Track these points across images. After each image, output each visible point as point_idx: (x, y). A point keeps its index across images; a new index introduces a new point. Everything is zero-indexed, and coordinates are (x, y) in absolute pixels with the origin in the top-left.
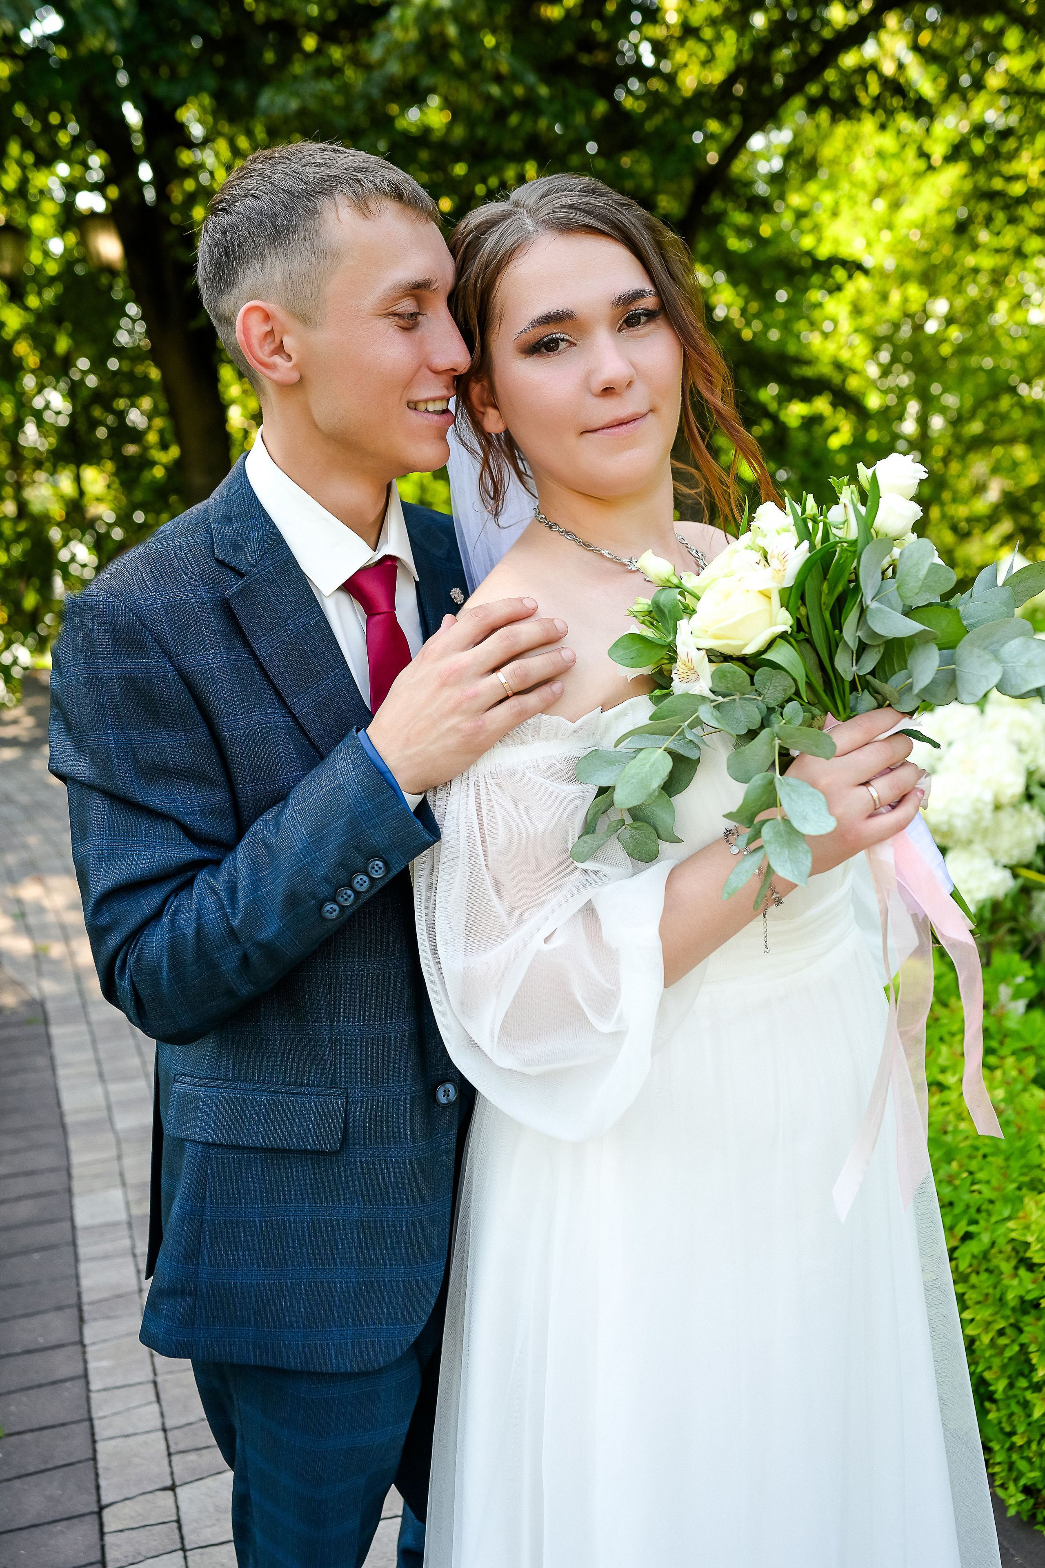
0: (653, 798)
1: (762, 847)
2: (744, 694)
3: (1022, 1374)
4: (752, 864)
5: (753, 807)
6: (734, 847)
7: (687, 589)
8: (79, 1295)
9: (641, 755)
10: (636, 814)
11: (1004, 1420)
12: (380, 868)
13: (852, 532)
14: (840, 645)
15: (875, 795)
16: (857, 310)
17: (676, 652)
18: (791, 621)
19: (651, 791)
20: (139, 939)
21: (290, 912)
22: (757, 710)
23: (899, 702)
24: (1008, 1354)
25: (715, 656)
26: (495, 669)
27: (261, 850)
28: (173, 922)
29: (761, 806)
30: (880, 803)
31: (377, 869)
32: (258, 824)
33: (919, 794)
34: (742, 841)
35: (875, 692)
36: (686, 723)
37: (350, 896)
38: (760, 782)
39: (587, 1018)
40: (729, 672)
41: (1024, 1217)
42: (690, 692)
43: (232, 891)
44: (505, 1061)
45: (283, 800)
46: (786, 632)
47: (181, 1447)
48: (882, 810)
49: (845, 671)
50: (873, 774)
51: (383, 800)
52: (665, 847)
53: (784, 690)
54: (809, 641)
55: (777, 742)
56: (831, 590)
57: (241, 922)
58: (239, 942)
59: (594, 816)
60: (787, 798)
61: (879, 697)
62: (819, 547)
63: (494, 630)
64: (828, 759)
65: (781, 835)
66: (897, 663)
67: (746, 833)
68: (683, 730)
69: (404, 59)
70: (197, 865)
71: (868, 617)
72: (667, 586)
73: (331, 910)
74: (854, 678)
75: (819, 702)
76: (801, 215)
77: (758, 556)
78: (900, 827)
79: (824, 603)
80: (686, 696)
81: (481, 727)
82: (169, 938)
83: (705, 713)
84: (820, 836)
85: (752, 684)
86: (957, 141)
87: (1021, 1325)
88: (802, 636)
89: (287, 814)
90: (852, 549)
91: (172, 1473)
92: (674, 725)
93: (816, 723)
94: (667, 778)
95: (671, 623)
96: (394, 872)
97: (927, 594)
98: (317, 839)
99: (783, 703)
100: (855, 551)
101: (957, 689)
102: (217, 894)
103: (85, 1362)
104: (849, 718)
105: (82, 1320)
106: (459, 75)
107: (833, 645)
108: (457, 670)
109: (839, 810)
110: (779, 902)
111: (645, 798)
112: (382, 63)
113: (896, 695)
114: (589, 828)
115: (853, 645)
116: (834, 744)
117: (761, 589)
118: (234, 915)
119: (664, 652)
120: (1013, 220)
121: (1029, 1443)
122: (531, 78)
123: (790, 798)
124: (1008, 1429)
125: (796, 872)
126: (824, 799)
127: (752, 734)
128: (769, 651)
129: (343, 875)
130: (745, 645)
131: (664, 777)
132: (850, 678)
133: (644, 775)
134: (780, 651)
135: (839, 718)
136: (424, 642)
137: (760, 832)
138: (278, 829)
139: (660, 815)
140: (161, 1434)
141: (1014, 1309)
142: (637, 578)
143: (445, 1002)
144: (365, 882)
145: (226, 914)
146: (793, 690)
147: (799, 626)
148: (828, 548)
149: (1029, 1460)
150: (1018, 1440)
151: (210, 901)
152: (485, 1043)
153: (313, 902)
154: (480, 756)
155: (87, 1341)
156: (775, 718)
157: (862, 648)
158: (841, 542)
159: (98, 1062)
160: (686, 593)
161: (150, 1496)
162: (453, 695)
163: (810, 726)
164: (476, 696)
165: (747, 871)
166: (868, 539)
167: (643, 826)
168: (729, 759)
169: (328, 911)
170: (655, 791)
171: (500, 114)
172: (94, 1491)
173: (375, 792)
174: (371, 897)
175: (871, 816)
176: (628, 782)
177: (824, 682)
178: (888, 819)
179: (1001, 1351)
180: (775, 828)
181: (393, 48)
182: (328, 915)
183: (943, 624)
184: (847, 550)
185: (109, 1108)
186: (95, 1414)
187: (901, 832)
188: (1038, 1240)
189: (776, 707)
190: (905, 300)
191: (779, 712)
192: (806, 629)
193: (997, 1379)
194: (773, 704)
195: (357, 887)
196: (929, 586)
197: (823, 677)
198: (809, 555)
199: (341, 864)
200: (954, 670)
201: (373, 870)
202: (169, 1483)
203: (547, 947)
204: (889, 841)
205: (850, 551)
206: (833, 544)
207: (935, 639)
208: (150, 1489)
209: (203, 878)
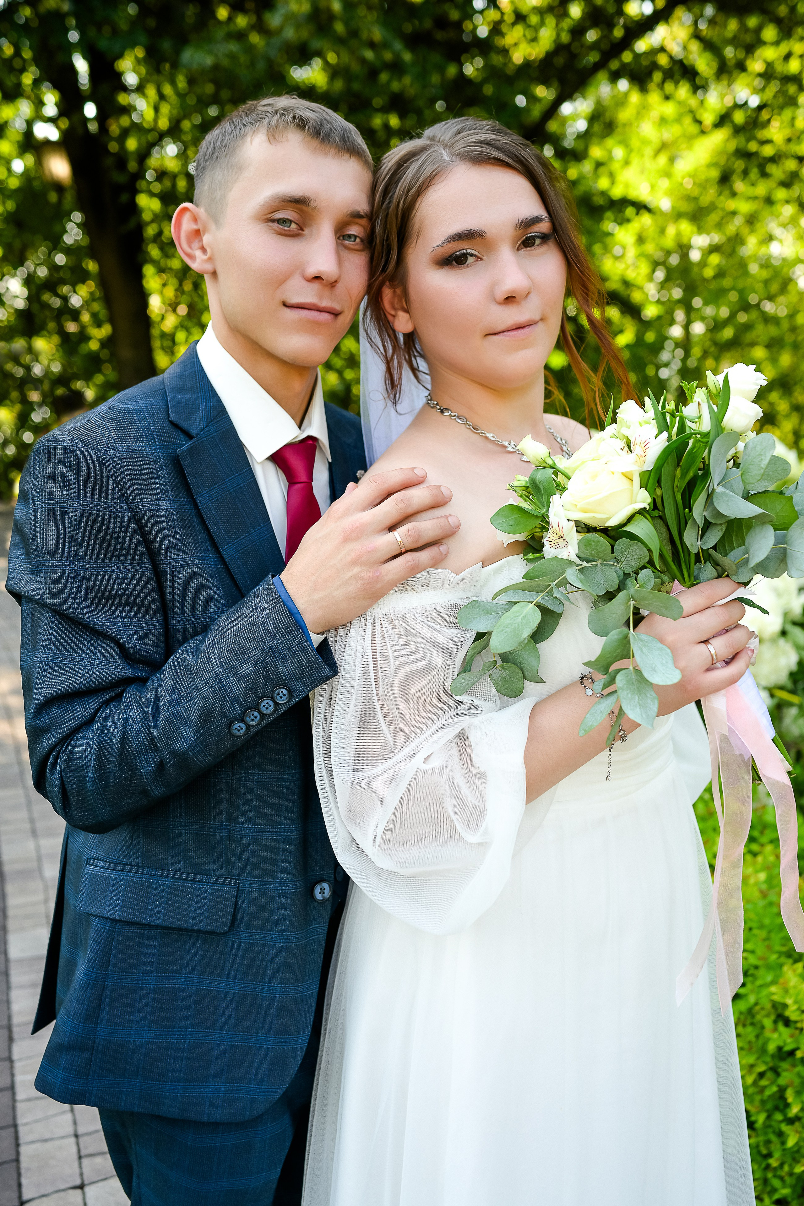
0: (523, 646)
1: (615, 692)
2: (605, 560)
3: (777, 1108)
4: (607, 706)
5: (610, 657)
6: (589, 690)
7: (560, 469)
8: (9, 1018)
9: (515, 608)
10: (505, 658)
11: (761, 1144)
12: (285, 695)
13: (706, 425)
14: (689, 523)
15: (713, 652)
16: (641, 240)
17: (548, 523)
18: (649, 500)
19: (522, 640)
20: (71, 740)
21: (204, 727)
22: (615, 574)
23: (736, 574)
24: (768, 1093)
25: (584, 528)
26: (392, 528)
27: (183, 672)
28: (102, 728)
29: (616, 657)
30: (717, 659)
31: (282, 696)
32: (182, 650)
33: (749, 652)
34: (598, 686)
35: (716, 564)
36: (555, 583)
37: (256, 717)
38: (616, 637)
39: (455, 828)
40: (593, 541)
41: (784, 983)
42: (559, 557)
43: (156, 706)
44: (382, 862)
45: (204, 632)
46: (645, 508)
47: (90, 1151)
48: (718, 665)
49: (692, 545)
50: (712, 634)
51: (292, 637)
52: (529, 686)
53: (639, 559)
54: (662, 518)
55: (632, 603)
56: (684, 475)
57: (161, 733)
58: (158, 750)
59: (472, 657)
60: (639, 652)
61: (719, 568)
62: (674, 438)
63: (389, 495)
64: (675, 619)
65: (633, 683)
66: (736, 540)
67: (602, 680)
68: (552, 589)
69: (298, 27)
70: (127, 682)
71: (714, 500)
72: (542, 466)
73: (239, 728)
74: (699, 551)
75: (667, 571)
76: (599, 165)
77: (623, 444)
78: (733, 681)
79: (677, 486)
80: (556, 559)
81: (378, 577)
82: (98, 742)
83: (571, 575)
84: (668, 686)
85: (613, 552)
86: (723, 112)
87: (780, 1070)
88: (656, 513)
89: (207, 643)
90: (704, 440)
91: (81, 1174)
92: (544, 583)
93: (665, 588)
94: (535, 629)
95: (545, 498)
96: (296, 700)
97: (766, 481)
98: (232, 668)
99: (637, 570)
100: (707, 443)
101: (787, 565)
102: (142, 707)
103: (12, 1075)
104: (693, 585)
105: (11, 1039)
106: (340, 42)
107: (683, 522)
108: (358, 527)
109: (682, 664)
110: (624, 738)
111: (516, 645)
112: (281, 29)
113: (734, 567)
114: (466, 667)
115: (700, 522)
116: (681, 607)
117: (624, 471)
118: (155, 726)
119: (539, 522)
120: (764, 175)
121: (781, 1165)
122: (398, 46)
123: (642, 651)
124: (764, 1152)
125: (644, 716)
126: (670, 654)
127: (610, 596)
128: (628, 524)
129: (252, 698)
130: (608, 519)
131: (533, 628)
132: (696, 552)
133: (517, 625)
134: (639, 525)
135: (684, 585)
136: (332, 502)
137: (615, 679)
138: (199, 656)
139: (527, 659)
140: (73, 1140)
141: (773, 1056)
142: (515, 458)
143: (334, 809)
144: (270, 706)
145: (149, 725)
146: (647, 559)
147: (655, 505)
148: (684, 438)
149: (782, 1179)
150: (774, 1162)
151: (136, 713)
152: (367, 844)
153: (224, 720)
154: (376, 601)
155: (15, 1057)
156: (630, 582)
157: (708, 525)
158: (696, 434)
159: (32, 820)
160: (559, 473)
161: (62, 1194)
162: (356, 548)
163: (660, 590)
164: (374, 550)
165: (601, 712)
166: (718, 432)
167: (511, 667)
168: (590, 616)
169: (236, 728)
170: (525, 639)
171: (373, 73)
172: (15, 1188)
173: (286, 629)
174: (275, 720)
175: (708, 670)
176: (503, 630)
177: (673, 553)
178: (723, 673)
179: (762, 1090)
180: (628, 676)
181: (290, 17)
182: (236, 731)
183: (778, 509)
184: (700, 441)
185: (39, 859)
186: (20, 1121)
187: (733, 685)
188: (796, 1002)
189: (632, 573)
190: (679, 234)
191: (634, 577)
192: (660, 507)
193: (758, 1113)
194: (629, 570)
195: (263, 710)
196: (768, 475)
197: (672, 549)
198: (667, 444)
199: (250, 689)
200: (785, 549)
201: (278, 696)
202: (78, 1182)
203: (425, 767)
204: (723, 692)
205: (703, 442)
206: (689, 435)
207: (770, 521)
208: (63, 1187)
209: (130, 693)
